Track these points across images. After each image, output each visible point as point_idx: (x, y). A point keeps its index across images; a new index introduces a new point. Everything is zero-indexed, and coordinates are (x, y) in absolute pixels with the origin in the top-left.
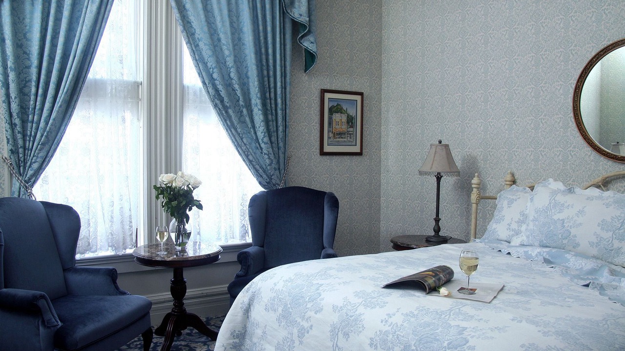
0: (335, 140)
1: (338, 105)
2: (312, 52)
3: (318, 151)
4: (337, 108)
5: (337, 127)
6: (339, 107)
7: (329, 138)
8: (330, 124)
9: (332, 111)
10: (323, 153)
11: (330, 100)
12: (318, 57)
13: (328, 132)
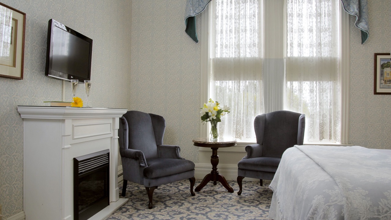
0: (386, 85)
1: (388, 62)
2: (364, 31)
3: (373, 92)
4: (388, 65)
5: (388, 76)
6: (389, 64)
7: (381, 83)
8: (382, 74)
9: (383, 66)
10: (376, 93)
11: (381, 59)
12: (370, 34)
13: (381, 80)
